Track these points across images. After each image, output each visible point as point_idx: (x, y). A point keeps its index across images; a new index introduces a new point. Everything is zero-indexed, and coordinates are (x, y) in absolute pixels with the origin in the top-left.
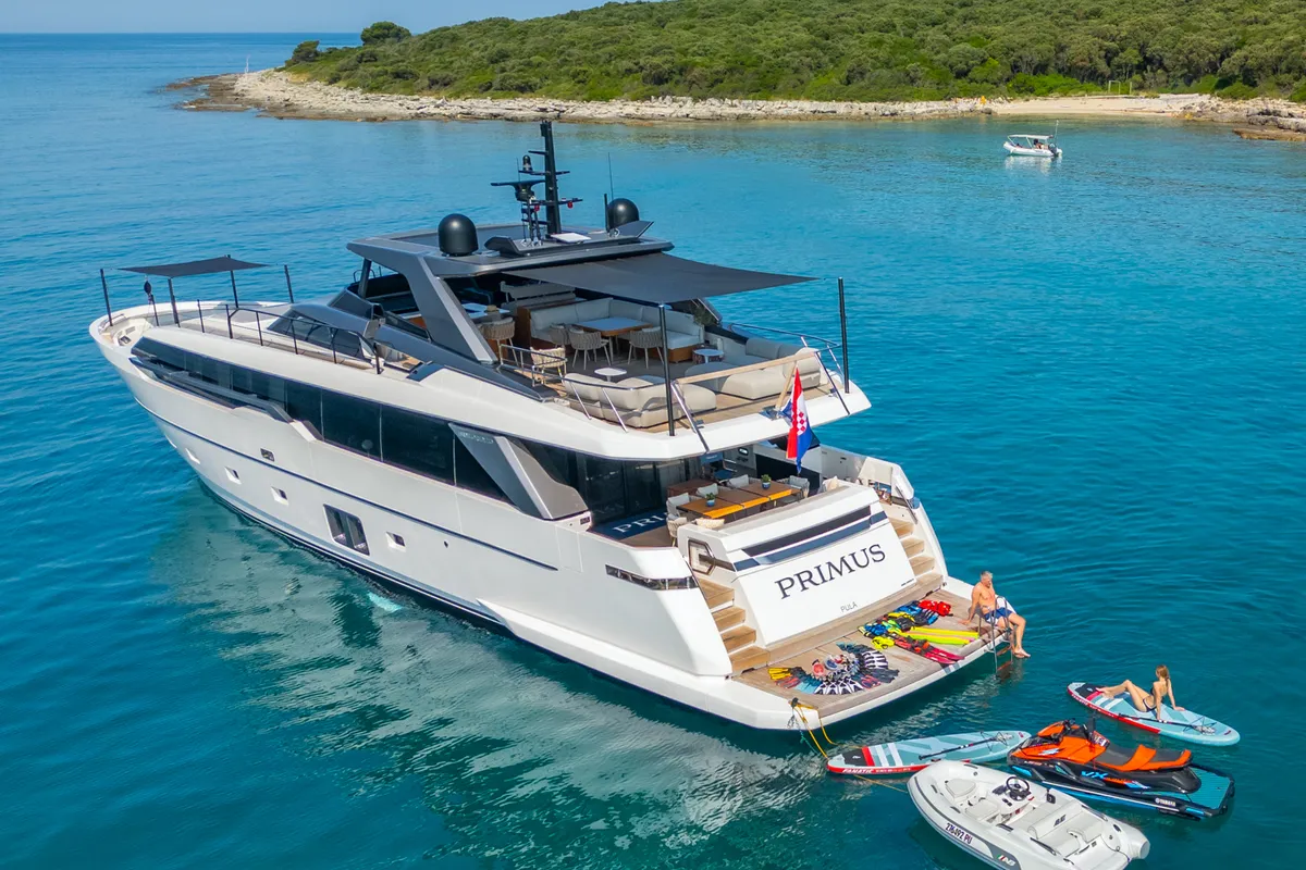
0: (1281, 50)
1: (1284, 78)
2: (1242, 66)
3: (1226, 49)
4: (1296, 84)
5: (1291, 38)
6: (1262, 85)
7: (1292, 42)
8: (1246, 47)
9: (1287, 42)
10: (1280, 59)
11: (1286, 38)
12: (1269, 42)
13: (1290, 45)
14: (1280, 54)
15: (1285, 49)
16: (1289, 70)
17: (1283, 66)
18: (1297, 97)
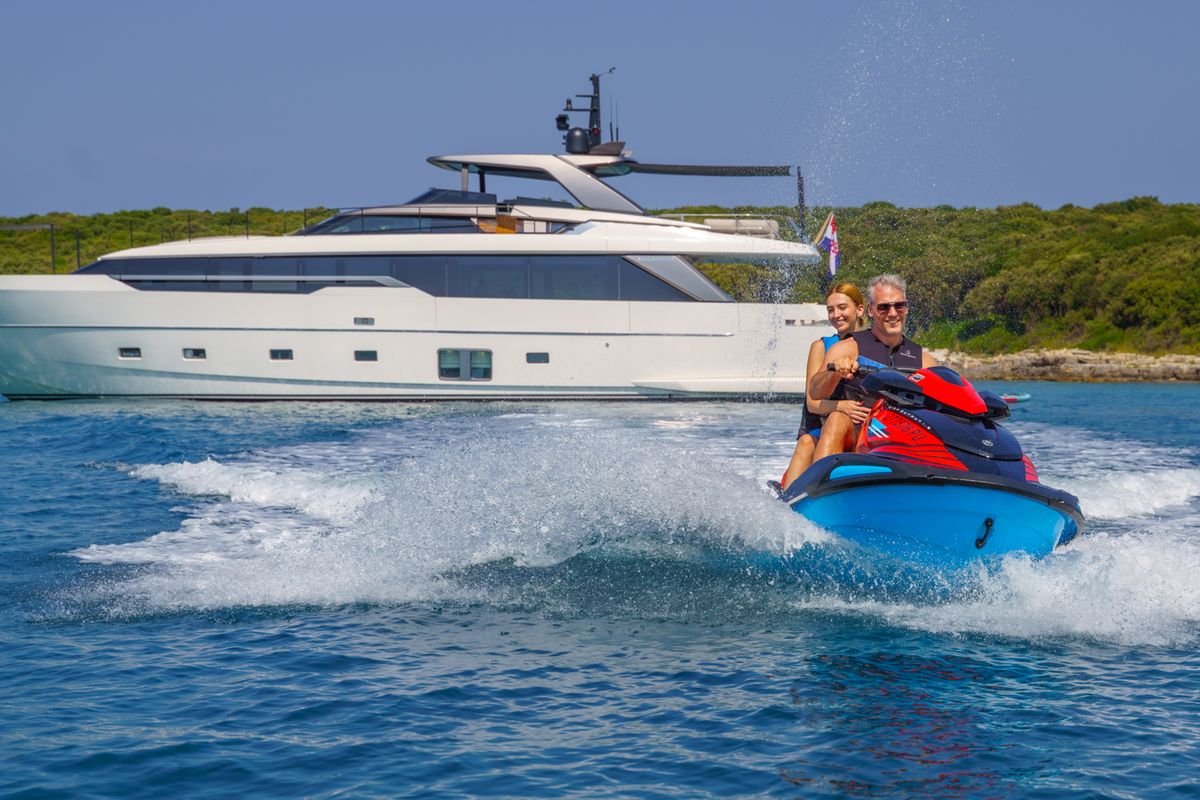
0: (1062, 275)
1: (1071, 316)
2: (998, 301)
3: (969, 276)
4: (1089, 324)
5: (1077, 256)
6: (1033, 331)
7: (1079, 262)
8: (1003, 272)
9: (1071, 262)
10: (1061, 289)
11: (1069, 257)
12: (1041, 264)
13: (1075, 269)
14: (1061, 282)
15: (1070, 273)
16: (1077, 305)
17: (1067, 299)
18: (1093, 341)
